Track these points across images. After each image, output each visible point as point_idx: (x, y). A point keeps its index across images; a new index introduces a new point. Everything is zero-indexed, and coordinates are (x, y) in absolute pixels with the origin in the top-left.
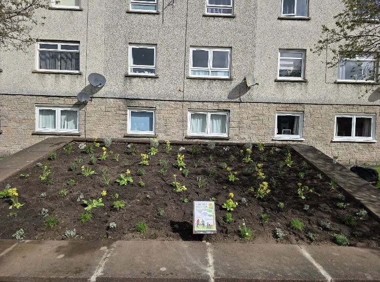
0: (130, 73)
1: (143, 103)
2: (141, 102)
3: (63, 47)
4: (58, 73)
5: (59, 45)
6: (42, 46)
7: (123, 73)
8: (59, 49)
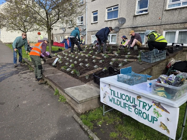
0: (136, 14)
1: (140, 29)
2: (139, 28)
3: (114, 9)
4: (111, 20)
5: (112, 8)
6: (108, 10)
7: (133, 15)
8: (113, 10)
